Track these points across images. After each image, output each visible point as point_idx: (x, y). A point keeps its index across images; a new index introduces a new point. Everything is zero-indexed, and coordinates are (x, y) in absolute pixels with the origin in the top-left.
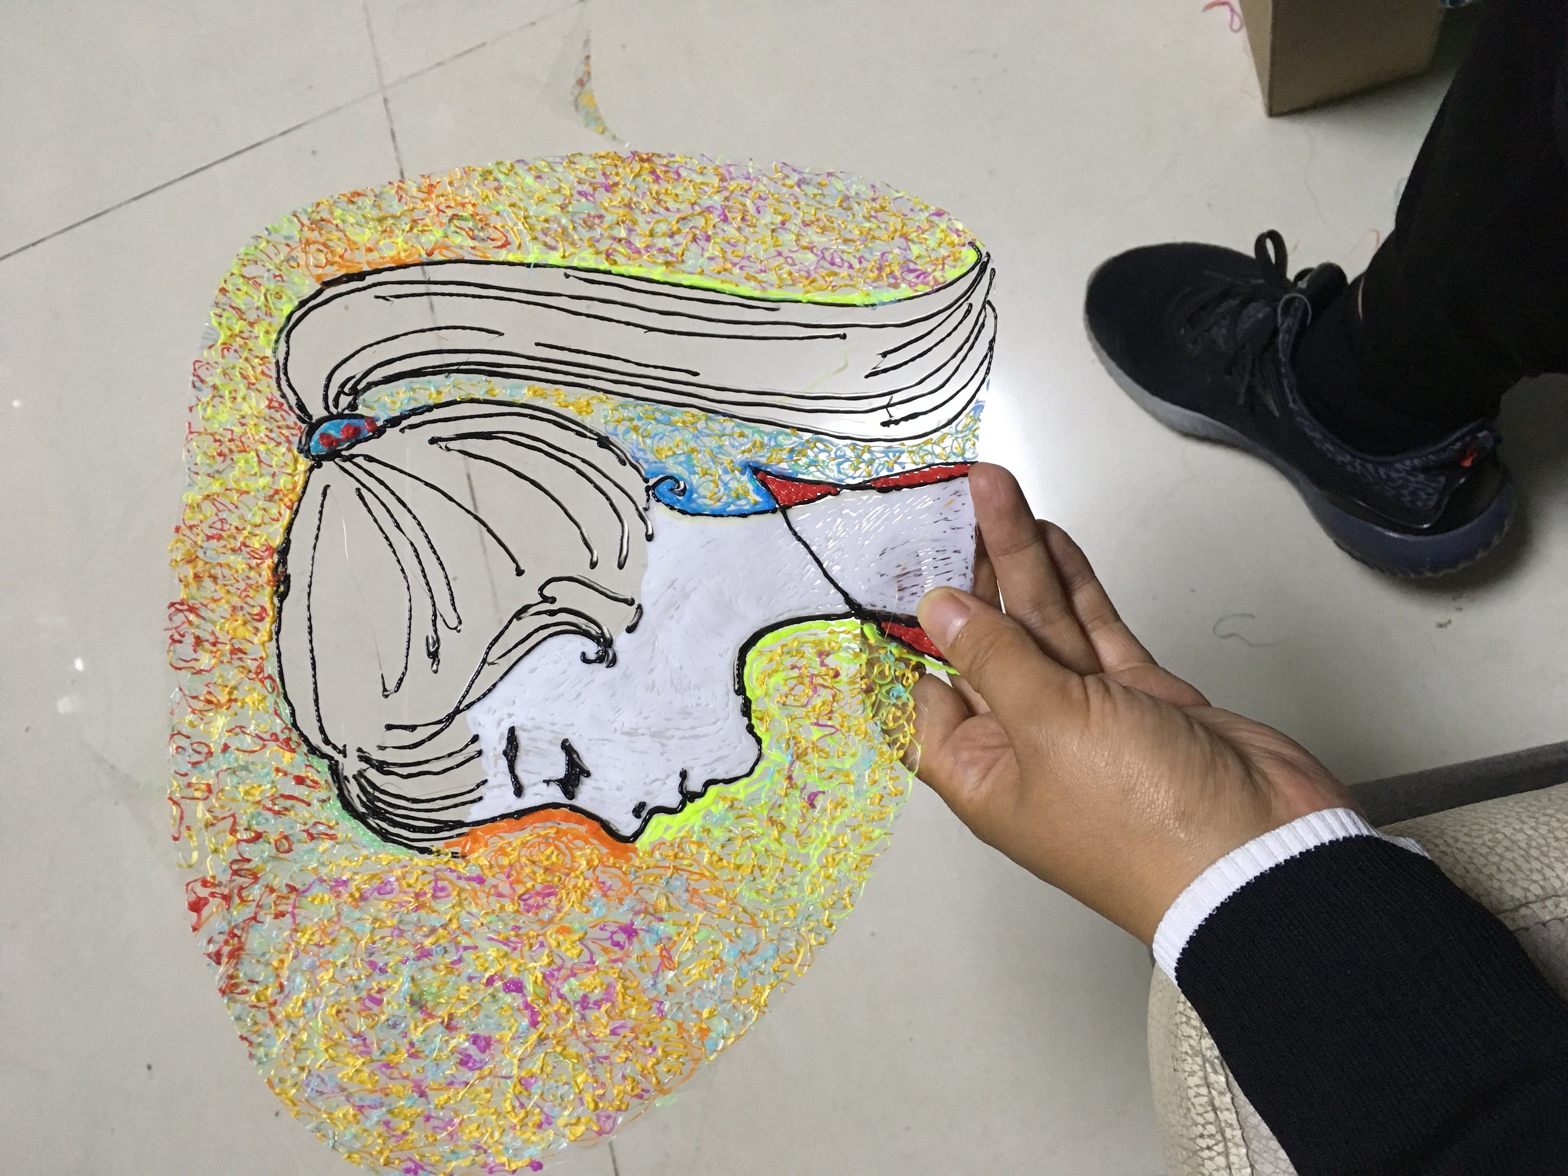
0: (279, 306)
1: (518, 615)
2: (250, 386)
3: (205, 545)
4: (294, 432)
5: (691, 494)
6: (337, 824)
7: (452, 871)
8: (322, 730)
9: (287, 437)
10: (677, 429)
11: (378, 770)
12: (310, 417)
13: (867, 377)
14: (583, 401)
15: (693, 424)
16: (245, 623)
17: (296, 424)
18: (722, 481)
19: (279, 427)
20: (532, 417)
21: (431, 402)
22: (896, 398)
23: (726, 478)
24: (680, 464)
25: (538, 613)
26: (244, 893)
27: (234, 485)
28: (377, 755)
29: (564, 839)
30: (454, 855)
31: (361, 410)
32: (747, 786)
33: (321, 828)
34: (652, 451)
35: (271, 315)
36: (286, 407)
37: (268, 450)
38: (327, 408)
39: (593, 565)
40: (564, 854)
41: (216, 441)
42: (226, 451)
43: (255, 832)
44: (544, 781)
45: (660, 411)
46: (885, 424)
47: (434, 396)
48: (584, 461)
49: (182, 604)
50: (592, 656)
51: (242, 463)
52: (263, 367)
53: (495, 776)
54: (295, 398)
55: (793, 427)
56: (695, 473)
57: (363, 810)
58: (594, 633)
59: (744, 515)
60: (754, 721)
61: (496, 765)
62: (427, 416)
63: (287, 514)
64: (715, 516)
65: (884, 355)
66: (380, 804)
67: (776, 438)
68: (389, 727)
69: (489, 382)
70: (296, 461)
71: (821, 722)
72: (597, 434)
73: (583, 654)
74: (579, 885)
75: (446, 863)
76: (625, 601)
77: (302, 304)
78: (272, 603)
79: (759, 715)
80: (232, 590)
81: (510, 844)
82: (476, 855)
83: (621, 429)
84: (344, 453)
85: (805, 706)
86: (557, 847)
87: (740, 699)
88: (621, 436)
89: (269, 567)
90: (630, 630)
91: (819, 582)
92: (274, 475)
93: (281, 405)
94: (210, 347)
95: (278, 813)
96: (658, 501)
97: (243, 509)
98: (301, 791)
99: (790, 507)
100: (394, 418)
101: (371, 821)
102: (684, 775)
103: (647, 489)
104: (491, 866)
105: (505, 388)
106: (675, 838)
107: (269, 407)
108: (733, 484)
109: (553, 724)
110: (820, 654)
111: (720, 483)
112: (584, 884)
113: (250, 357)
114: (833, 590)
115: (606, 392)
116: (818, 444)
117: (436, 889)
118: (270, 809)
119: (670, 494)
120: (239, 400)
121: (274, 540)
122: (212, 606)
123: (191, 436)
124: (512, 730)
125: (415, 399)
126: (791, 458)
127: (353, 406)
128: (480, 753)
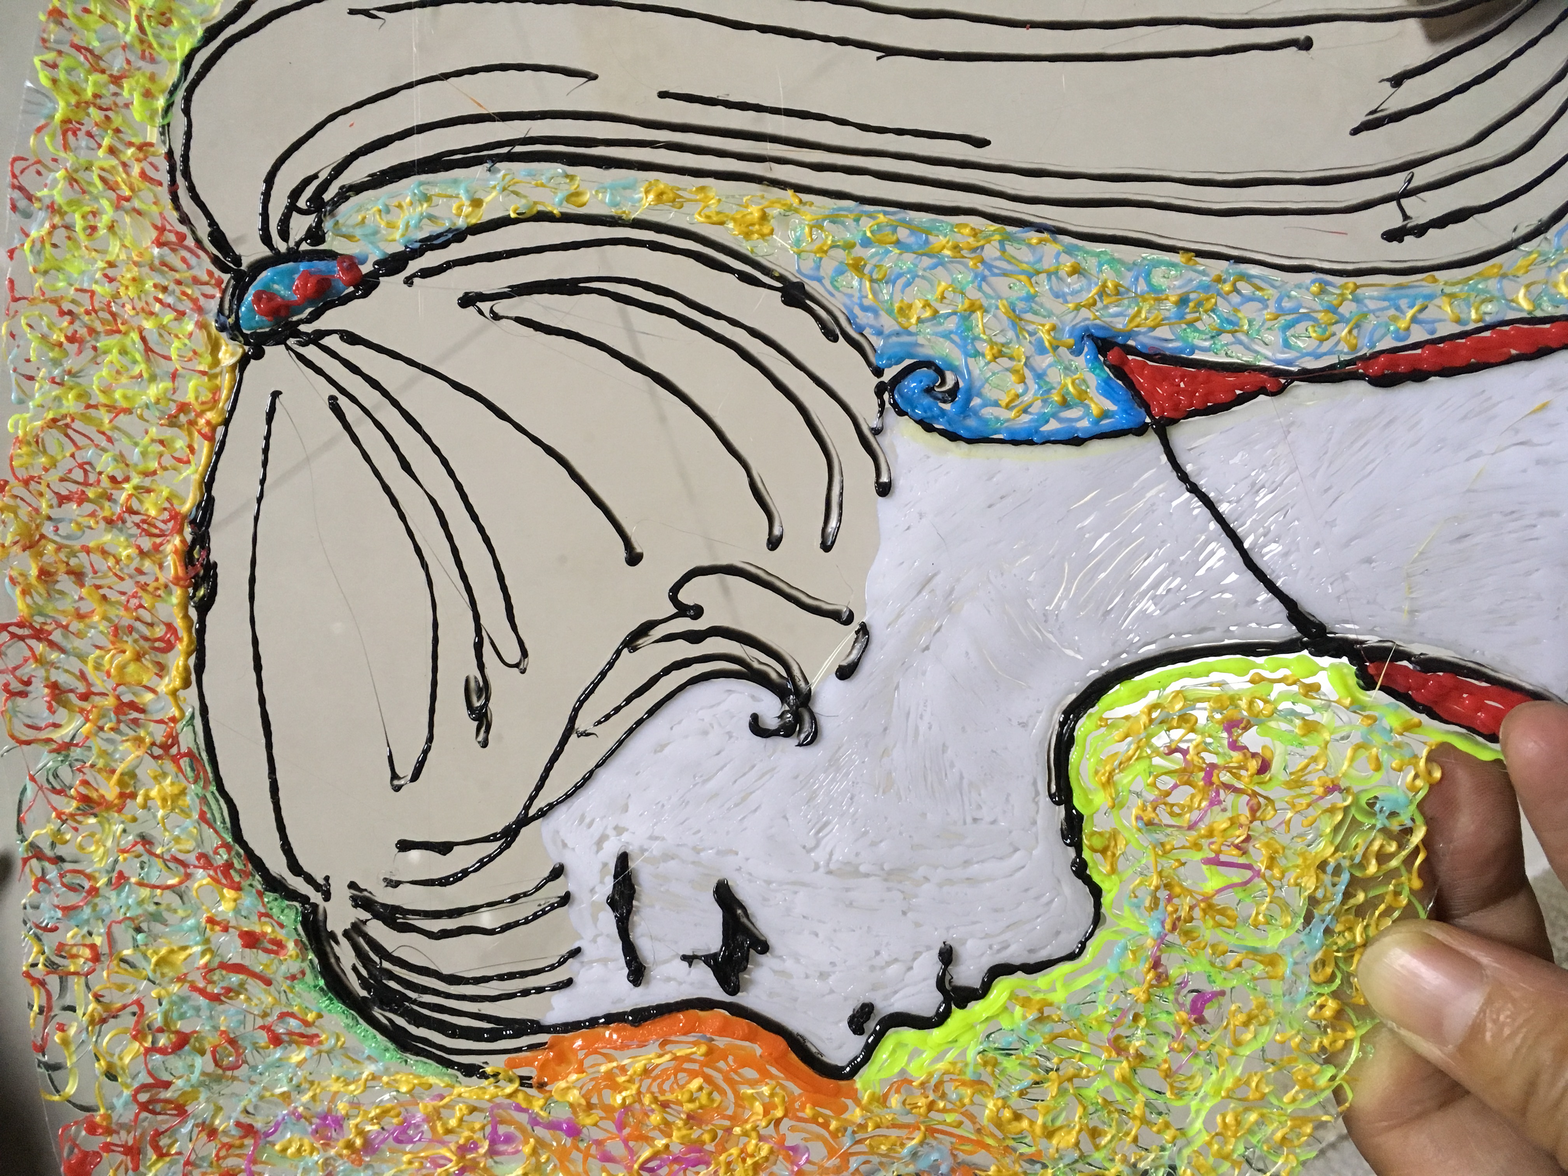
0: (166, 38)
1: (631, 642)
2: (120, 203)
3: (55, 513)
4: (209, 290)
5: (968, 400)
6: (320, 1016)
7: (519, 1108)
8: (287, 848)
9: (195, 301)
10: (941, 263)
11: (386, 923)
12: (237, 260)
13: (1355, 132)
14: (755, 212)
15: (974, 250)
16: (138, 657)
17: (210, 274)
18: (1032, 369)
19: (179, 283)
20: (655, 246)
21: (461, 223)
22: (1423, 175)
23: (1044, 362)
24: (947, 336)
25: (670, 638)
26: (164, 1142)
27: (102, 399)
28: (385, 896)
29: (721, 1064)
30: (524, 1081)
31: (332, 243)
32: (1069, 978)
33: (293, 1023)
34: (890, 312)
35: (153, 60)
36: (190, 242)
37: (162, 327)
38: (266, 239)
39: (774, 543)
40: (722, 1093)
41: (62, 313)
42: (82, 332)
43: (177, 1032)
44: (685, 958)
45: (908, 224)
46: (1393, 236)
47: (467, 210)
48: (754, 333)
49: (20, 625)
50: (771, 721)
51: (114, 356)
52: (145, 164)
53: (594, 941)
54: (205, 222)
55: (1187, 250)
56: (977, 354)
57: (363, 993)
58: (774, 675)
59: (1076, 441)
60: (1086, 854)
61: (595, 919)
62: (455, 251)
63: (204, 449)
64: (1015, 443)
65: (1397, 81)
66: (393, 984)
67: (1148, 274)
68: (404, 846)
69: (571, 178)
70: (215, 347)
71: (1223, 858)
72: (781, 278)
73: (755, 718)
74: (750, 1148)
75: (510, 1096)
76: (835, 615)
77: (211, 33)
78: (186, 617)
79: (1098, 843)
80: (113, 596)
81: (623, 1069)
82: (562, 1084)
83: (828, 267)
84: (303, 328)
85: (1192, 827)
86: (708, 1079)
87: (1061, 811)
88: (827, 282)
89: (176, 552)
90: (845, 672)
91: (1233, 577)
92: (174, 376)
93: (182, 237)
94: (39, 130)
95: (215, 998)
96: (901, 413)
97: (123, 443)
98: (257, 960)
99: (1174, 421)
100: (394, 256)
101: (377, 1013)
102: (947, 956)
103: (880, 390)
104: (590, 1107)
105: (603, 189)
106: (930, 1075)
107: (160, 244)
108: (1055, 376)
109: (697, 850)
110: (1231, 725)
111: (1027, 373)
112: (758, 1148)
113: (119, 146)
114: (1264, 595)
115: (799, 189)
116: (1240, 285)
117: (494, 1140)
118: (202, 992)
119: (927, 401)
120: (102, 231)
121: (184, 502)
122: (75, 626)
123: (14, 306)
124: (623, 859)
125: (431, 218)
126: (1181, 317)
127: (315, 235)
128: (565, 900)
